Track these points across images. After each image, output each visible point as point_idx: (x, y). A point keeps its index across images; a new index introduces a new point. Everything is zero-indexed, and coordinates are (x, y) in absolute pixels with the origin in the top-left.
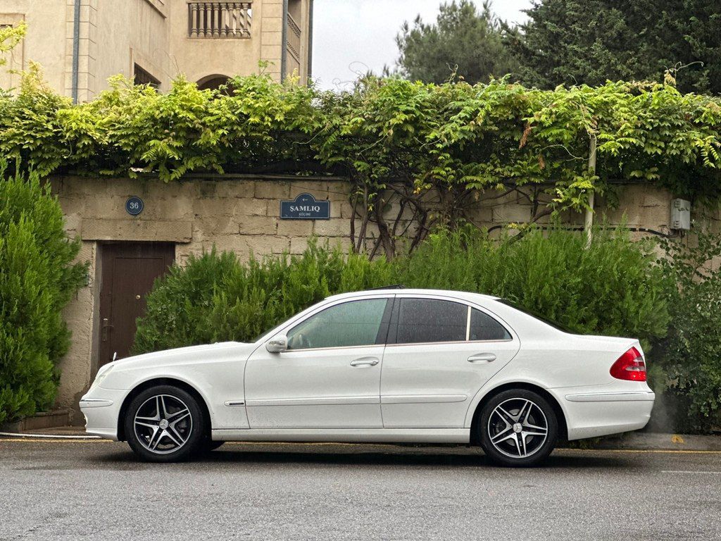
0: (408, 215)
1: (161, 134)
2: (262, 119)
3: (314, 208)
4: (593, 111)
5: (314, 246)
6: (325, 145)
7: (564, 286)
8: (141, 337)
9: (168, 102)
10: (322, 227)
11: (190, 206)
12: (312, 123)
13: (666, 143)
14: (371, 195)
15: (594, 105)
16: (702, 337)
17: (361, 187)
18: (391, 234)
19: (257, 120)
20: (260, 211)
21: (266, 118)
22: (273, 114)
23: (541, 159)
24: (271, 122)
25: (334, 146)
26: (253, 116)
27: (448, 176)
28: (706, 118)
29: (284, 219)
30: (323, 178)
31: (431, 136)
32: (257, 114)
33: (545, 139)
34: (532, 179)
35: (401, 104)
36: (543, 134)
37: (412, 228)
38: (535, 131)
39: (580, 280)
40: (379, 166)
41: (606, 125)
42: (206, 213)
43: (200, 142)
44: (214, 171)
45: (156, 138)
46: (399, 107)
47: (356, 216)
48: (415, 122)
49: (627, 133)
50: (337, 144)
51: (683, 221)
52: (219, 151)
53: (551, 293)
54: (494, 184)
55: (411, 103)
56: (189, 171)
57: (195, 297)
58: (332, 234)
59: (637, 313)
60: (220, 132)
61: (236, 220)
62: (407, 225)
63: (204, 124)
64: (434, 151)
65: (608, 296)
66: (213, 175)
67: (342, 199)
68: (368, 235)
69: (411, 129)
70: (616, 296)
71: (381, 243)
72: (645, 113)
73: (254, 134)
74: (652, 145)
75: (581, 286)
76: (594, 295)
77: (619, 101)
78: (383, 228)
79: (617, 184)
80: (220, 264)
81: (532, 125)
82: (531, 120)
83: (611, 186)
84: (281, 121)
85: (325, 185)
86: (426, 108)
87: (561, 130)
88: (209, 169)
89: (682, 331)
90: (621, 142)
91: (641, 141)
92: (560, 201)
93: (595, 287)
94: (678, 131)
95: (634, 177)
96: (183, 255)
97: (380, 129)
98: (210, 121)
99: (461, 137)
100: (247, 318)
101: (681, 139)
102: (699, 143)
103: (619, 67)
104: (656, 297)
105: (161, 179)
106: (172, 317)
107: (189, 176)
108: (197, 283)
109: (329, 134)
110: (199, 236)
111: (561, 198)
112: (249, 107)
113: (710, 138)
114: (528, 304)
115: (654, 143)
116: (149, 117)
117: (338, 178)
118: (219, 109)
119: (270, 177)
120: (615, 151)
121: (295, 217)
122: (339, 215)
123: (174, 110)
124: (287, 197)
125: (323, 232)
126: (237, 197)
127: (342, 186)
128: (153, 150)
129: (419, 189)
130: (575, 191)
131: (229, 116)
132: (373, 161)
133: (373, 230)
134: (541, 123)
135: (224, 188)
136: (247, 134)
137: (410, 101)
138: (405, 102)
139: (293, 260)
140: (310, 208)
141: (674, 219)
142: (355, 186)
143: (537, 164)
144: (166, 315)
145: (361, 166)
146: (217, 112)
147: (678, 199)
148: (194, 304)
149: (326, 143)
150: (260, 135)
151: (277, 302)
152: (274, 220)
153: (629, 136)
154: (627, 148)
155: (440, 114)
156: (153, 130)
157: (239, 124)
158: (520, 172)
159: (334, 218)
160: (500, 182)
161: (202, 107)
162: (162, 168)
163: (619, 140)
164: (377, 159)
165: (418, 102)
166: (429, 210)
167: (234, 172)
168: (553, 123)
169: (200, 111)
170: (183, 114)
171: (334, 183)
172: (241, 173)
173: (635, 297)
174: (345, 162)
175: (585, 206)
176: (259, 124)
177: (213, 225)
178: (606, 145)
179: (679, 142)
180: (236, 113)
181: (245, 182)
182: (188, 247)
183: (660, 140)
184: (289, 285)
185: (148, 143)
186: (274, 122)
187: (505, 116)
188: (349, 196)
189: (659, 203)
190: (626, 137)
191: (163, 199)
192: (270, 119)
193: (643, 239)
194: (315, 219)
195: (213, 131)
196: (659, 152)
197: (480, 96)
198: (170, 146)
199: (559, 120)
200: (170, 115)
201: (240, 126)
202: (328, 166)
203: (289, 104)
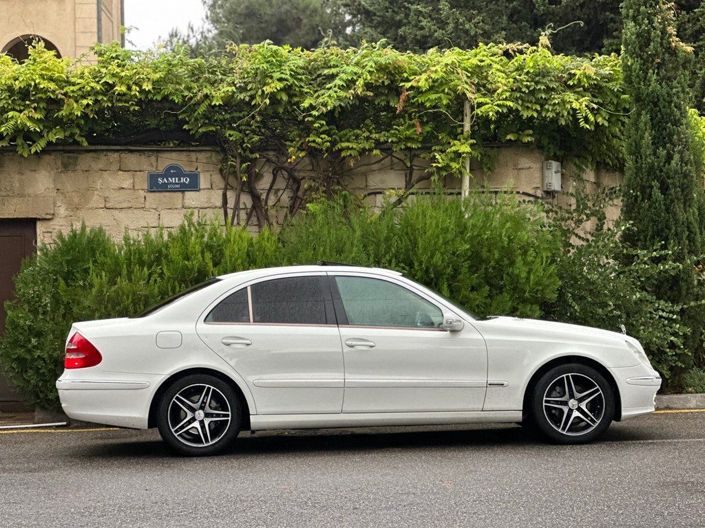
0: (281, 183)
1: (19, 105)
2: (129, 88)
3: (183, 180)
4: (469, 75)
5: (191, 220)
6: (195, 115)
7: (454, 253)
8: (12, 322)
9: (28, 72)
10: (191, 198)
11: (51, 181)
12: (182, 91)
13: (542, 106)
14: (244, 165)
15: (469, 69)
16: (590, 299)
17: (233, 157)
18: (263, 204)
19: (124, 89)
20: (127, 183)
21: (134, 87)
22: (140, 84)
23: (418, 124)
24: (138, 92)
25: (205, 116)
26: (119, 85)
27: (323, 143)
28: (579, 79)
29: (151, 191)
30: (191, 149)
31: (306, 104)
32: (122, 83)
33: (422, 104)
34: (409, 145)
35: (274, 71)
36: (421, 99)
37: (286, 198)
38: (411, 96)
39: (468, 246)
40: (251, 135)
41: (482, 89)
42: (69, 187)
43: (63, 113)
44: (76, 143)
45: (14, 109)
46: (273, 75)
47: (228, 187)
48: (288, 89)
49: (504, 97)
50: (207, 113)
51: (555, 182)
52: (82, 122)
53: (442, 262)
54: (371, 150)
55: (285, 70)
56: (49, 143)
57: (68, 277)
58: (203, 206)
59: (528, 278)
60: (85, 102)
61: (100, 194)
62: (279, 194)
63: (65, 94)
64: (310, 119)
65: (497, 262)
66: (74, 148)
67: (212, 169)
68: (242, 206)
69: (285, 98)
70: (506, 262)
71: (254, 213)
72: (520, 75)
73: (120, 105)
74: (528, 108)
75: (469, 253)
76: (482, 261)
77: (495, 66)
78: (256, 198)
79: (492, 147)
80: (90, 241)
81: (407, 90)
82: (408, 85)
83: (485, 149)
84: (149, 90)
85: (193, 156)
86: (299, 74)
87: (439, 95)
88: (71, 141)
89: (570, 295)
90: (498, 105)
91: (518, 104)
92: (440, 165)
93: (485, 254)
94: (553, 93)
95: (510, 140)
96: (45, 232)
97: (252, 97)
98: (73, 92)
99: (337, 103)
100: (130, 298)
101: (557, 102)
102: (575, 105)
103: (467, 26)
104: (547, 262)
105: (19, 153)
106: (47, 300)
107: (50, 148)
108: (68, 262)
109: (198, 104)
110: (62, 211)
111: (439, 163)
112: (113, 75)
113: (585, 100)
114: (419, 274)
115: (530, 105)
116: (6, 88)
117: (208, 148)
118: (82, 78)
119: (135, 148)
120: (493, 115)
121: (164, 189)
122: (209, 186)
123: (34, 81)
124: (154, 169)
125: (194, 204)
126: (101, 170)
127: (211, 156)
128: (12, 122)
129: (294, 157)
130: (453, 156)
131: (93, 84)
132: (246, 130)
133: (246, 200)
134: (418, 88)
135: (85, 161)
136: (113, 104)
137: (283, 68)
138: (278, 70)
139: (170, 235)
140: (179, 180)
141: (546, 181)
142: (226, 155)
143: (413, 130)
144: (39, 297)
145: (232, 135)
146: (79, 81)
147: (550, 161)
148: (68, 285)
149: (197, 113)
150: (127, 105)
151: (158, 279)
152: (142, 192)
153: (506, 99)
154: (505, 111)
155: (313, 80)
156: (10, 102)
157: (104, 94)
158: (396, 137)
159: (204, 189)
160: (376, 148)
161: (64, 76)
162: (20, 141)
163: (496, 103)
164: (250, 128)
165: (291, 70)
166: (303, 178)
167: (98, 144)
168: (429, 87)
169: (60, 81)
170: (44, 85)
171: (203, 153)
172: (104, 145)
173: (526, 263)
174: (216, 132)
175: (463, 170)
176: (125, 94)
177: (76, 200)
178: (483, 109)
179: (555, 104)
180: (100, 83)
181: (109, 154)
182: (51, 223)
183: (535, 103)
184: (170, 262)
185: (5, 116)
186: (142, 91)
187: (380, 81)
188: (219, 166)
189: (532, 165)
190: (504, 100)
191: (21, 173)
192: (138, 89)
193: (520, 202)
194: (184, 191)
195: (77, 102)
196: (535, 115)
197: (354, 62)
198: (30, 118)
199: (435, 86)
200: (30, 85)
201: (105, 96)
202: (197, 136)
203: (156, 73)
